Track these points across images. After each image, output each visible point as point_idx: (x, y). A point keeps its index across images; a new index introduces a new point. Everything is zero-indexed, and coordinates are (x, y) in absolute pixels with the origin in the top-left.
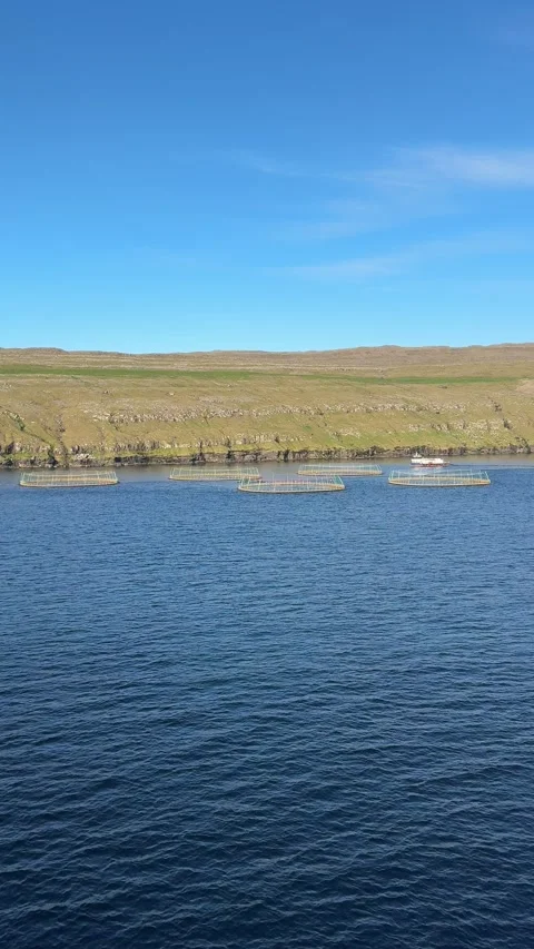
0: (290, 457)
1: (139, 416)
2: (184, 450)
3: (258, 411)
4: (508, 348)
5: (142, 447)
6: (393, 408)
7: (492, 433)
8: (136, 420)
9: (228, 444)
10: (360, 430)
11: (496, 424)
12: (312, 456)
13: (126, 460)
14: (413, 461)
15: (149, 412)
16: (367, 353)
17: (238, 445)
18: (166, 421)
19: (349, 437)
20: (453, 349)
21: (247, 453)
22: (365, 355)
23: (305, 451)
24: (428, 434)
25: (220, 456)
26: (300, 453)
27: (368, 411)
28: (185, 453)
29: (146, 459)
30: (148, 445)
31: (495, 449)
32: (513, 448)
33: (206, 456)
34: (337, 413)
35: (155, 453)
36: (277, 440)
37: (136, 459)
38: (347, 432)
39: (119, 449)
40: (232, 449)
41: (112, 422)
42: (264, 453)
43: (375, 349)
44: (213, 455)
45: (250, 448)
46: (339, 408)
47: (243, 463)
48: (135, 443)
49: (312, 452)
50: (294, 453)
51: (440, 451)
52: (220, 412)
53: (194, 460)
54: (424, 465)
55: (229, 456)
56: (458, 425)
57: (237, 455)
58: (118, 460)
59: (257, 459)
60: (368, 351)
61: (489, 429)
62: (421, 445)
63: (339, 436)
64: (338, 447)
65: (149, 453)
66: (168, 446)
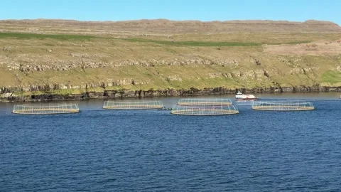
0: (142, 95)
1: (39, 67)
2: (76, 90)
3: (114, 63)
4: (238, 23)
5: (47, 88)
6: (196, 62)
7: (258, 79)
8: (38, 69)
9: (103, 86)
10: (181, 77)
11: (260, 73)
12: (155, 94)
13: (38, 97)
14: (237, 96)
15: (45, 64)
16: (148, 24)
17: (110, 86)
18: (58, 70)
19: (175, 81)
20: (204, 23)
21: (116, 92)
22: (147, 25)
23: (151, 91)
24: (221, 80)
25: (99, 94)
26: (148, 92)
27: (182, 65)
28: (77, 92)
29: (51, 96)
30: (51, 86)
31: (262, 90)
32: (272, 89)
33: (90, 94)
34: (162, 65)
35: (56, 92)
36: (133, 83)
37: (44, 96)
38: (173, 78)
39: (33, 89)
40: (106, 89)
41: (22, 71)
42: (126, 92)
43: (153, 21)
44: (94, 93)
45: (118, 89)
46: (163, 62)
47: (114, 99)
48: (43, 85)
49: (155, 91)
50: (144, 92)
51: (231, 90)
52: (92, 64)
53: (83, 97)
54: (244, 99)
55: (105, 94)
56: (237, 74)
57: (110, 94)
58: (33, 97)
59: (123, 96)
60: (148, 22)
61: (256, 77)
62: (219, 87)
63: (168, 80)
64: (171, 88)
65: (52, 92)
66: (65, 87)
